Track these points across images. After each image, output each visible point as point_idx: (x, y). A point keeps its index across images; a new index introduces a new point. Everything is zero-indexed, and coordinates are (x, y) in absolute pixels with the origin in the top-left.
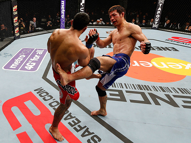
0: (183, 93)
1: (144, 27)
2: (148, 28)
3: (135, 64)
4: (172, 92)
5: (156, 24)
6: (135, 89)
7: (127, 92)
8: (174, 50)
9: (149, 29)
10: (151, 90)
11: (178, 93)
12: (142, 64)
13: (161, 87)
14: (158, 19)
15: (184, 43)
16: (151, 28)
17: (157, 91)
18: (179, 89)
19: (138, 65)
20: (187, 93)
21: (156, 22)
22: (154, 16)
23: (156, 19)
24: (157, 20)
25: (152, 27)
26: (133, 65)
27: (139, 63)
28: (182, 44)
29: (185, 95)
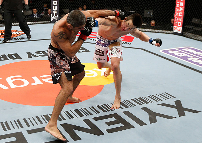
0: (105, 111)
1: (40, 21)
2: (45, 22)
3: (34, 82)
4: (91, 114)
5: (55, 15)
6: (42, 123)
7: (30, 132)
8: (84, 51)
9: (47, 23)
10: (64, 119)
11: (99, 113)
12: (45, 80)
13: (77, 111)
14: (56, 7)
15: (93, 40)
16: (49, 22)
17: (73, 117)
18: (98, 106)
19: (40, 83)
20: (109, 111)
21: (55, 13)
22: (50, 4)
23: (54, 7)
24: (55, 9)
25: (50, 20)
26: (33, 84)
27: (41, 79)
28: (92, 41)
29: (108, 113)
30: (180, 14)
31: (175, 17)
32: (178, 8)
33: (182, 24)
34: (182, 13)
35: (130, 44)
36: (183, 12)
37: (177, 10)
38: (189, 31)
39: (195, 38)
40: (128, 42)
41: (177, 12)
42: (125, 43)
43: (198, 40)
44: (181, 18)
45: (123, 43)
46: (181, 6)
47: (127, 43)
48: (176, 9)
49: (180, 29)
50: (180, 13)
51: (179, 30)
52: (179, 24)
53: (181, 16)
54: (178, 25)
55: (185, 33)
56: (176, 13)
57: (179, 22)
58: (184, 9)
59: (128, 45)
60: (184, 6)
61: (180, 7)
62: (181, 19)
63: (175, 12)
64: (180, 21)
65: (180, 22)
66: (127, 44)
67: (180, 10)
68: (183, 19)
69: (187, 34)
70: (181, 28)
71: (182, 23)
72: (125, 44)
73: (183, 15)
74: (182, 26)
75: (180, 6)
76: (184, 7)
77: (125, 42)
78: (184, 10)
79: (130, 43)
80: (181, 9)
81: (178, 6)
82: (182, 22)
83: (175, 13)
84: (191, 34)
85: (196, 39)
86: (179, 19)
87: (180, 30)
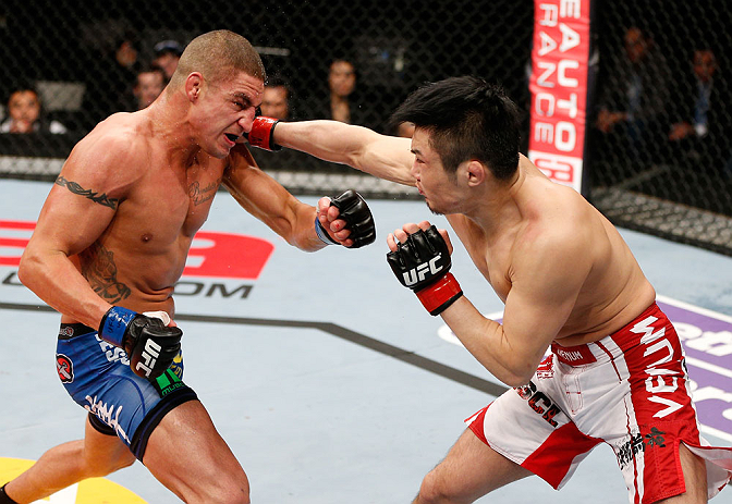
30: (569, 73)
31: (533, 88)
32: (549, 30)
33: (582, 137)
34: (573, 65)
35: (245, 296)
36: (584, 58)
37: (545, 44)
38: (626, 183)
39: (664, 228)
40: (231, 283)
41: (547, 58)
42: (214, 287)
43: (681, 240)
44: (574, 97)
45: (200, 286)
46: (569, 21)
47: (222, 288)
48: (536, 37)
49: (571, 172)
50: (564, 65)
51: (566, 176)
52: (565, 136)
53: (572, 83)
54: (560, 145)
55: (608, 195)
56: (542, 65)
57: (563, 126)
58: (587, 38)
59: (233, 306)
60: (586, 20)
61: (564, 28)
62: (572, 107)
63: (536, 59)
64: (566, 118)
65: (570, 127)
66: (225, 294)
67: (567, 45)
68: (583, 105)
69: (619, 199)
70: (578, 164)
71: (582, 129)
72: (210, 293)
73: (584, 80)
74: (580, 149)
75: (560, 20)
76: (586, 28)
77: (208, 281)
78: (586, 46)
79: (247, 290)
80: (572, 39)
81: (547, 15)
82: (582, 121)
83: (532, 64)
84: (640, 199)
85: (668, 237)
86: (562, 104)
87: (571, 180)
